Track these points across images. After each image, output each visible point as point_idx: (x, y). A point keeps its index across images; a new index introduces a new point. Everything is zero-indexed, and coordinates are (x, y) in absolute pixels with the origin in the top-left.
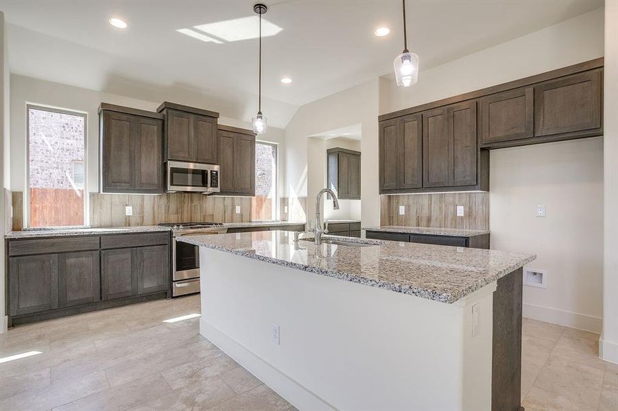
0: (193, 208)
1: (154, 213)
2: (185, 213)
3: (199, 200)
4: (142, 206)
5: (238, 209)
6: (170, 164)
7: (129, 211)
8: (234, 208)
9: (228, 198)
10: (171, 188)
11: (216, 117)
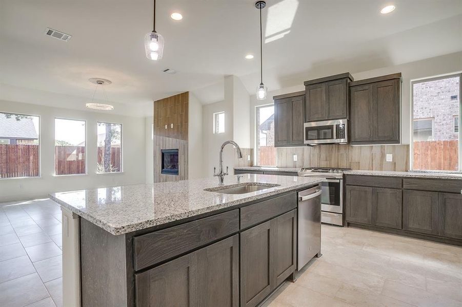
0: (340, 156)
1: (310, 160)
2: (333, 160)
3: (345, 149)
4: (303, 155)
5: (389, 158)
6: (306, 125)
7: (295, 158)
8: (383, 156)
9: (377, 147)
10: (306, 142)
11: (346, 77)
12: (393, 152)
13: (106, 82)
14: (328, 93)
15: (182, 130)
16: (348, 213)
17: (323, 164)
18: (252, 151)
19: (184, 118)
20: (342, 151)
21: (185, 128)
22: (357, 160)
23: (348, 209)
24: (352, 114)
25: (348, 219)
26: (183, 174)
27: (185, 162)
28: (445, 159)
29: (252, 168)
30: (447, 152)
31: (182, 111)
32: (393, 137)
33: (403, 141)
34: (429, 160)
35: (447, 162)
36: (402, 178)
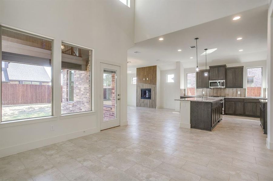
0: (221, 92)
1: (210, 93)
2: (219, 93)
5: (239, 93)
6: (210, 81)
7: (204, 93)
8: (237, 92)
9: (235, 89)
10: (210, 87)
11: (225, 66)
12: (240, 91)
13: (129, 62)
14: (218, 71)
15: (153, 81)
16: (226, 110)
17: (215, 95)
18: (185, 90)
19: (154, 76)
20: (222, 90)
21: (155, 80)
22: (228, 94)
23: (226, 109)
24: (227, 78)
25: (226, 112)
26: (153, 99)
27: (154, 94)
28: (258, 93)
29: (185, 96)
30: (259, 91)
31: (153, 73)
32: (241, 86)
33: (244, 87)
34: (252, 94)
35: (258, 94)
36: (244, 99)
